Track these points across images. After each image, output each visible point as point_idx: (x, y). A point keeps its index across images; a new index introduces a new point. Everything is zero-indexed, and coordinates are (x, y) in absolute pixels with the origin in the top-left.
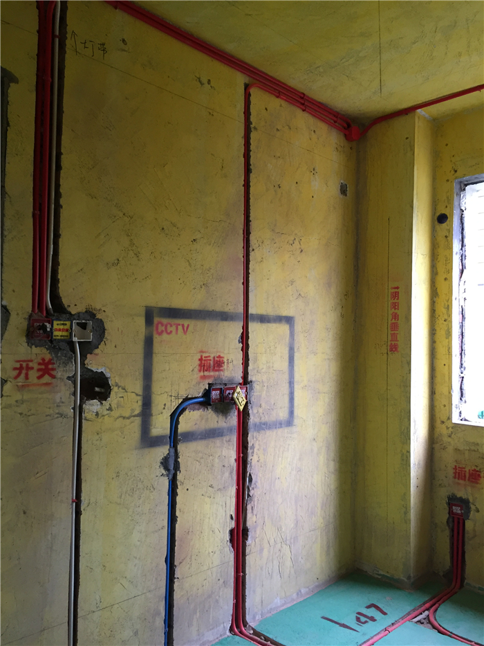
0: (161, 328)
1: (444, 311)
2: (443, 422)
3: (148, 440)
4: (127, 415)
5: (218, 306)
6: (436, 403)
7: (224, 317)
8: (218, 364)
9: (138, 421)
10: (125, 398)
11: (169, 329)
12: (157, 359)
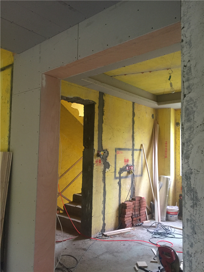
0: (118, 153)
1: (178, 147)
2: (178, 176)
3: (116, 178)
4: (112, 172)
5: (128, 147)
6: (176, 171)
7: (129, 150)
8: (128, 161)
9: (114, 173)
10: (112, 168)
11: (119, 153)
12: (117, 159)
